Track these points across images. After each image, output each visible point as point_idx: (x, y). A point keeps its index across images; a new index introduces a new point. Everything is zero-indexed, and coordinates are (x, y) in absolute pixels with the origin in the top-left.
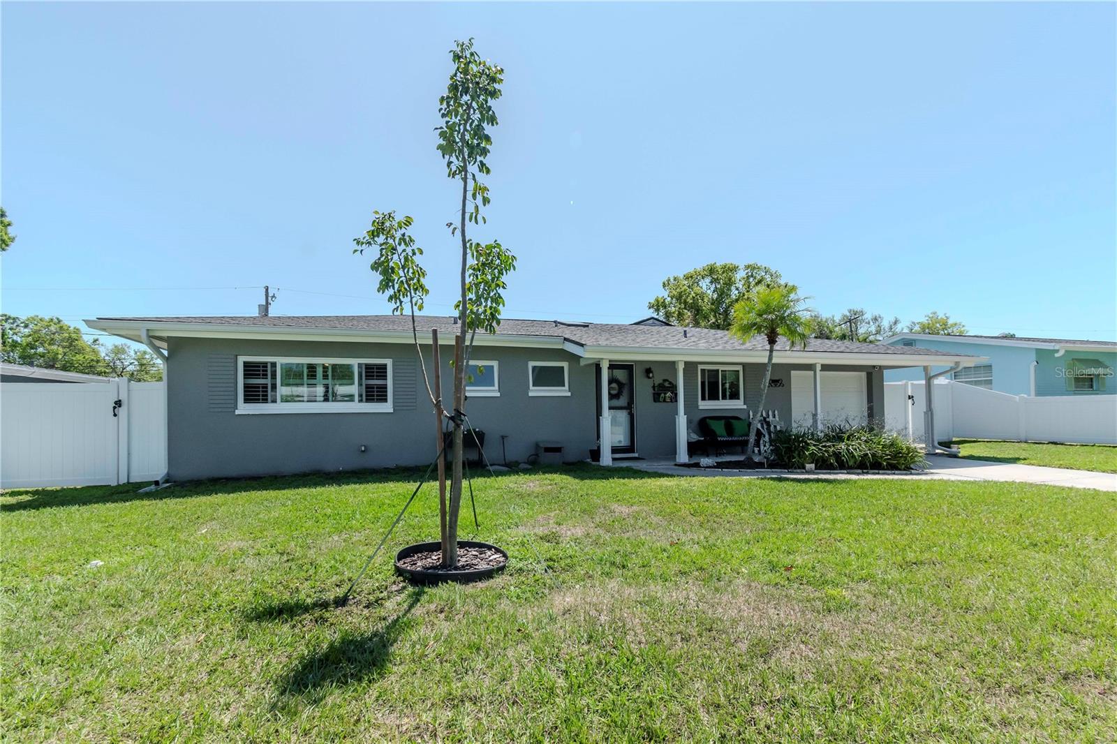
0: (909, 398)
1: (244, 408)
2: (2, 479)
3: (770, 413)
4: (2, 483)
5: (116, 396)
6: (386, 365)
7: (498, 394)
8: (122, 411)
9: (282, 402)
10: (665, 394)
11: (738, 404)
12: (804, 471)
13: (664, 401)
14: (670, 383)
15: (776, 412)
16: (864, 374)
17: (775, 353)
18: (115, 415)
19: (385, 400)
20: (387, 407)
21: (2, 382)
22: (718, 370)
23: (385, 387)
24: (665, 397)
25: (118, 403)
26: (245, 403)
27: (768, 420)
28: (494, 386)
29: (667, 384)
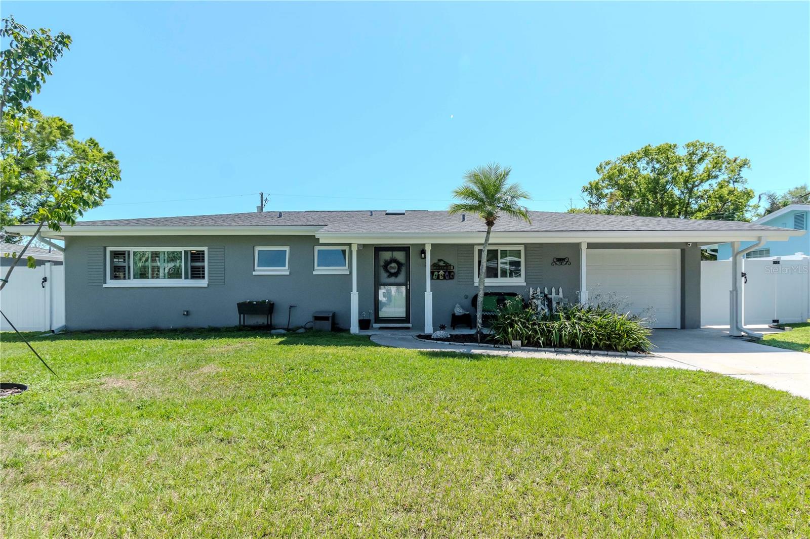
0: (742, 276)
1: (111, 283)
2: (1, 325)
3: (553, 290)
4: (1, 327)
5: (44, 274)
6: (204, 251)
7: (288, 273)
8: (47, 284)
9: (134, 278)
10: (439, 272)
11: (518, 281)
12: (510, 347)
13: (438, 278)
14: (445, 262)
15: (561, 290)
16: (678, 251)
17: (491, 235)
18: (43, 287)
19: (203, 278)
20: (203, 283)
21: (1, 266)
22: (497, 250)
23: (203, 268)
24: (439, 275)
25: (45, 280)
26: (110, 279)
27: (550, 296)
28: (285, 266)
29: (441, 264)
